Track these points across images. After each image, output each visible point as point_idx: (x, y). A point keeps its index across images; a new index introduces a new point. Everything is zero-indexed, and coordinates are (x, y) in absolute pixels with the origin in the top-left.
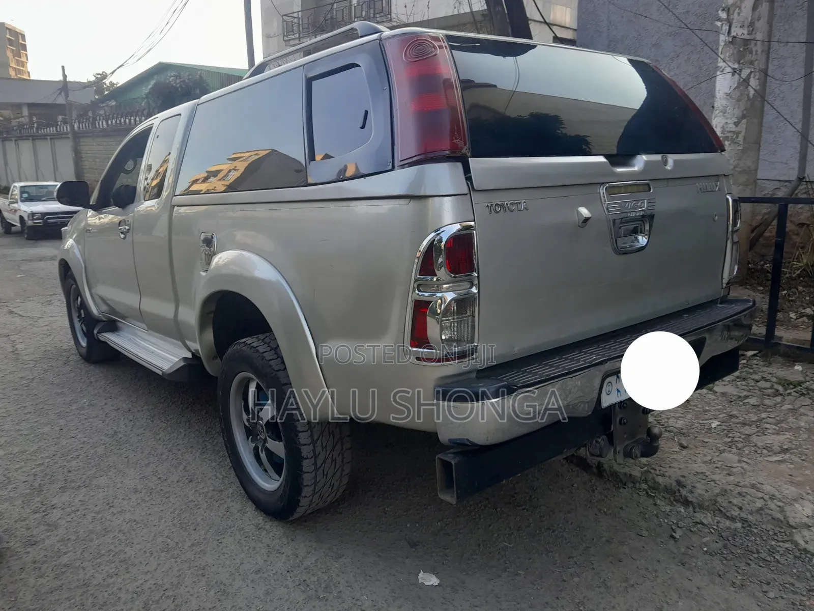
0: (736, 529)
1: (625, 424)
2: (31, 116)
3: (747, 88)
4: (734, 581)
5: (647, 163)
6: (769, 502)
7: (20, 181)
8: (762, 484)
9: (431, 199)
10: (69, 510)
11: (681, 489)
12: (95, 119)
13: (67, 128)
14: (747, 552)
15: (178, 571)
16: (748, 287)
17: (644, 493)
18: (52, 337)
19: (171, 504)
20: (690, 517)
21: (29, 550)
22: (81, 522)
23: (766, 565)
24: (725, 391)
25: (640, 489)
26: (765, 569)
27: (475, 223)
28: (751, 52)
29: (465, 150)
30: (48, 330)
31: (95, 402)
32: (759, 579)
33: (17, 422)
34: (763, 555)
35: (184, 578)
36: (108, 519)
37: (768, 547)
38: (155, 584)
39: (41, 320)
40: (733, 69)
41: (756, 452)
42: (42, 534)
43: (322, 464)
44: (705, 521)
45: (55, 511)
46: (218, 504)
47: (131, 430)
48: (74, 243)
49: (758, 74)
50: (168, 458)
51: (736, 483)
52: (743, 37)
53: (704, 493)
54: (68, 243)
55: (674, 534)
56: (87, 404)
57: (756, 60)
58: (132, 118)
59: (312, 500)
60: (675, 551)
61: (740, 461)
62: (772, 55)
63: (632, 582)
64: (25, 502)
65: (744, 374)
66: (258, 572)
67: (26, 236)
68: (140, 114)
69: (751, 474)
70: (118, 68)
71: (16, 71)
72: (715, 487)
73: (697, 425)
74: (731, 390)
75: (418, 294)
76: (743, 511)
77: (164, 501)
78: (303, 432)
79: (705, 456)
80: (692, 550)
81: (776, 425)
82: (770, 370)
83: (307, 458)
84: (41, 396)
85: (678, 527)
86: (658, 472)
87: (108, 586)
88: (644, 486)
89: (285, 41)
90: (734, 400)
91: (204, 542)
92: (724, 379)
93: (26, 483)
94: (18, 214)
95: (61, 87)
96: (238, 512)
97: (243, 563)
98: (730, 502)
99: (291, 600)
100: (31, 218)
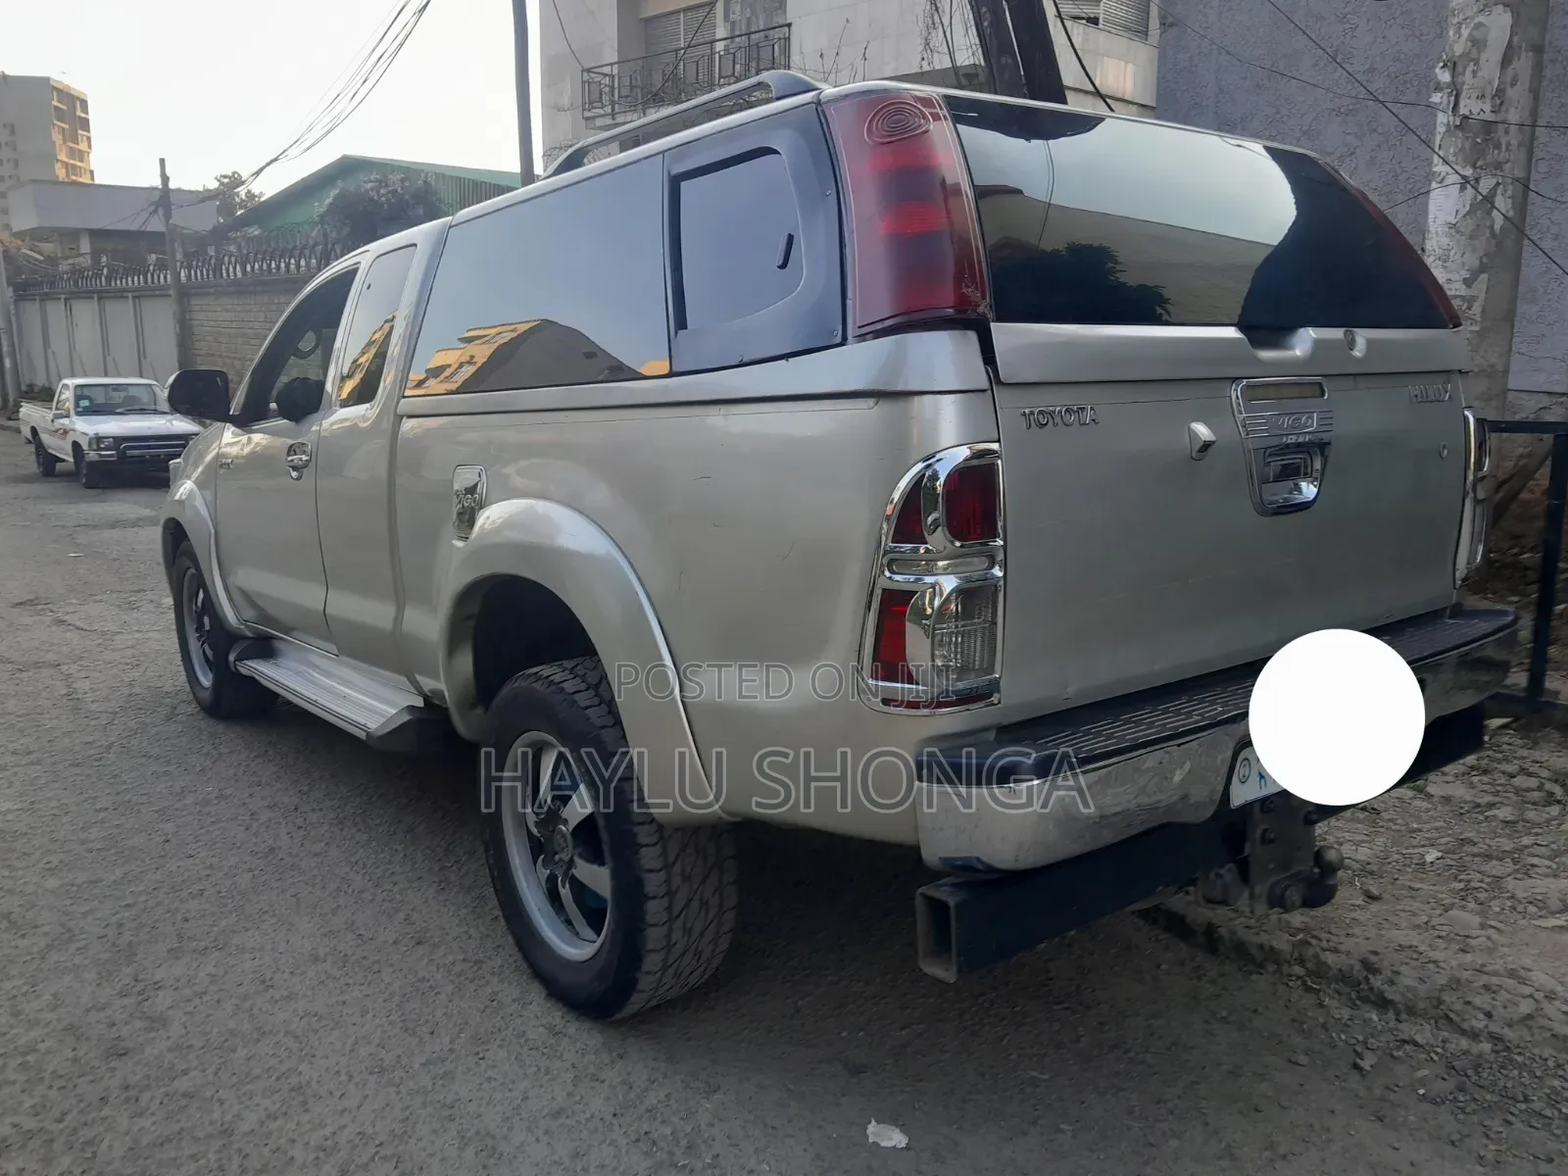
0: (1480, 1055)
1: (1271, 841)
2: (95, 255)
3: (1489, 213)
4: (1482, 1154)
5: (1318, 344)
6: (1545, 1004)
7: (73, 375)
8: (1530, 970)
9: (916, 399)
10: (188, 992)
11: (1370, 976)
12: (220, 262)
13: (166, 278)
14: (1506, 1100)
15: (404, 1109)
16: (1490, 596)
17: (1299, 982)
18: (141, 669)
19: (382, 986)
20: (1391, 1030)
21: (114, 1064)
22: (212, 1015)
23: (1544, 1125)
24: (1450, 793)
25: (1291, 976)
26: (1543, 1133)
27: (1000, 446)
28: (1498, 146)
29: (984, 308)
30: (133, 656)
31: (229, 791)
32: (1531, 1152)
33: (81, 825)
34: (1537, 1106)
35: (415, 1124)
36: (264, 1009)
37: (1548, 1091)
38: (360, 1133)
39: (119, 637)
40: (1463, 177)
41: (1515, 909)
42: (138, 1036)
43: (682, 910)
44: (1419, 1038)
45: (161, 993)
46: (473, 987)
47: (302, 845)
48: (195, 487)
49: (1510, 187)
50: (373, 900)
51: (1478, 967)
52: (1482, 116)
53: (1417, 984)
54: (181, 490)
55: (1358, 1061)
56: (215, 795)
57: (1508, 161)
58: (293, 261)
59: (660, 980)
60: (1362, 1093)
61: (1483, 926)
62: (1538, 153)
63: (1282, 1151)
64: (104, 974)
65: (1486, 761)
66: (557, 1114)
67: (84, 480)
68: (307, 252)
69: (1505, 950)
70: (268, 164)
71: (67, 169)
72: (1438, 973)
73: (1397, 856)
74: (1459, 791)
75: (890, 578)
76: (1494, 1021)
77: (370, 978)
78: (647, 845)
79: (1414, 915)
80: (1395, 1092)
81: (1550, 858)
82: (1536, 754)
83: (654, 898)
84: (125, 778)
85: (1368, 1049)
86: (1324, 944)
87: (270, 1134)
88: (1298, 970)
89: (587, 119)
90: (1468, 812)
91: (452, 1057)
92: (1445, 769)
93: (105, 940)
94: (70, 438)
95: (157, 199)
96: (514, 1001)
97: (527, 1098)
98: (1468, 1003)
99: (621, 1169)
100: (95, 447)
